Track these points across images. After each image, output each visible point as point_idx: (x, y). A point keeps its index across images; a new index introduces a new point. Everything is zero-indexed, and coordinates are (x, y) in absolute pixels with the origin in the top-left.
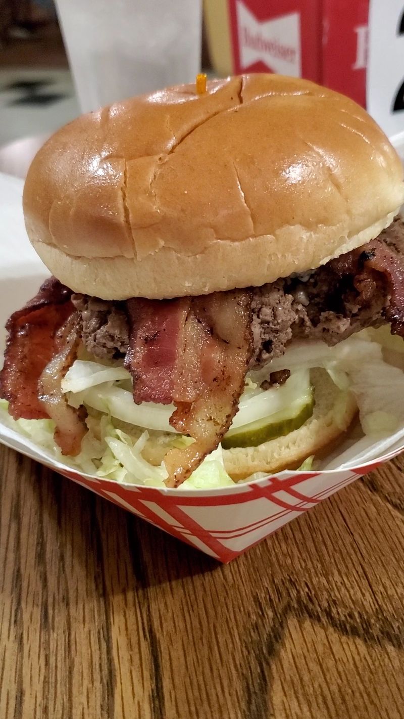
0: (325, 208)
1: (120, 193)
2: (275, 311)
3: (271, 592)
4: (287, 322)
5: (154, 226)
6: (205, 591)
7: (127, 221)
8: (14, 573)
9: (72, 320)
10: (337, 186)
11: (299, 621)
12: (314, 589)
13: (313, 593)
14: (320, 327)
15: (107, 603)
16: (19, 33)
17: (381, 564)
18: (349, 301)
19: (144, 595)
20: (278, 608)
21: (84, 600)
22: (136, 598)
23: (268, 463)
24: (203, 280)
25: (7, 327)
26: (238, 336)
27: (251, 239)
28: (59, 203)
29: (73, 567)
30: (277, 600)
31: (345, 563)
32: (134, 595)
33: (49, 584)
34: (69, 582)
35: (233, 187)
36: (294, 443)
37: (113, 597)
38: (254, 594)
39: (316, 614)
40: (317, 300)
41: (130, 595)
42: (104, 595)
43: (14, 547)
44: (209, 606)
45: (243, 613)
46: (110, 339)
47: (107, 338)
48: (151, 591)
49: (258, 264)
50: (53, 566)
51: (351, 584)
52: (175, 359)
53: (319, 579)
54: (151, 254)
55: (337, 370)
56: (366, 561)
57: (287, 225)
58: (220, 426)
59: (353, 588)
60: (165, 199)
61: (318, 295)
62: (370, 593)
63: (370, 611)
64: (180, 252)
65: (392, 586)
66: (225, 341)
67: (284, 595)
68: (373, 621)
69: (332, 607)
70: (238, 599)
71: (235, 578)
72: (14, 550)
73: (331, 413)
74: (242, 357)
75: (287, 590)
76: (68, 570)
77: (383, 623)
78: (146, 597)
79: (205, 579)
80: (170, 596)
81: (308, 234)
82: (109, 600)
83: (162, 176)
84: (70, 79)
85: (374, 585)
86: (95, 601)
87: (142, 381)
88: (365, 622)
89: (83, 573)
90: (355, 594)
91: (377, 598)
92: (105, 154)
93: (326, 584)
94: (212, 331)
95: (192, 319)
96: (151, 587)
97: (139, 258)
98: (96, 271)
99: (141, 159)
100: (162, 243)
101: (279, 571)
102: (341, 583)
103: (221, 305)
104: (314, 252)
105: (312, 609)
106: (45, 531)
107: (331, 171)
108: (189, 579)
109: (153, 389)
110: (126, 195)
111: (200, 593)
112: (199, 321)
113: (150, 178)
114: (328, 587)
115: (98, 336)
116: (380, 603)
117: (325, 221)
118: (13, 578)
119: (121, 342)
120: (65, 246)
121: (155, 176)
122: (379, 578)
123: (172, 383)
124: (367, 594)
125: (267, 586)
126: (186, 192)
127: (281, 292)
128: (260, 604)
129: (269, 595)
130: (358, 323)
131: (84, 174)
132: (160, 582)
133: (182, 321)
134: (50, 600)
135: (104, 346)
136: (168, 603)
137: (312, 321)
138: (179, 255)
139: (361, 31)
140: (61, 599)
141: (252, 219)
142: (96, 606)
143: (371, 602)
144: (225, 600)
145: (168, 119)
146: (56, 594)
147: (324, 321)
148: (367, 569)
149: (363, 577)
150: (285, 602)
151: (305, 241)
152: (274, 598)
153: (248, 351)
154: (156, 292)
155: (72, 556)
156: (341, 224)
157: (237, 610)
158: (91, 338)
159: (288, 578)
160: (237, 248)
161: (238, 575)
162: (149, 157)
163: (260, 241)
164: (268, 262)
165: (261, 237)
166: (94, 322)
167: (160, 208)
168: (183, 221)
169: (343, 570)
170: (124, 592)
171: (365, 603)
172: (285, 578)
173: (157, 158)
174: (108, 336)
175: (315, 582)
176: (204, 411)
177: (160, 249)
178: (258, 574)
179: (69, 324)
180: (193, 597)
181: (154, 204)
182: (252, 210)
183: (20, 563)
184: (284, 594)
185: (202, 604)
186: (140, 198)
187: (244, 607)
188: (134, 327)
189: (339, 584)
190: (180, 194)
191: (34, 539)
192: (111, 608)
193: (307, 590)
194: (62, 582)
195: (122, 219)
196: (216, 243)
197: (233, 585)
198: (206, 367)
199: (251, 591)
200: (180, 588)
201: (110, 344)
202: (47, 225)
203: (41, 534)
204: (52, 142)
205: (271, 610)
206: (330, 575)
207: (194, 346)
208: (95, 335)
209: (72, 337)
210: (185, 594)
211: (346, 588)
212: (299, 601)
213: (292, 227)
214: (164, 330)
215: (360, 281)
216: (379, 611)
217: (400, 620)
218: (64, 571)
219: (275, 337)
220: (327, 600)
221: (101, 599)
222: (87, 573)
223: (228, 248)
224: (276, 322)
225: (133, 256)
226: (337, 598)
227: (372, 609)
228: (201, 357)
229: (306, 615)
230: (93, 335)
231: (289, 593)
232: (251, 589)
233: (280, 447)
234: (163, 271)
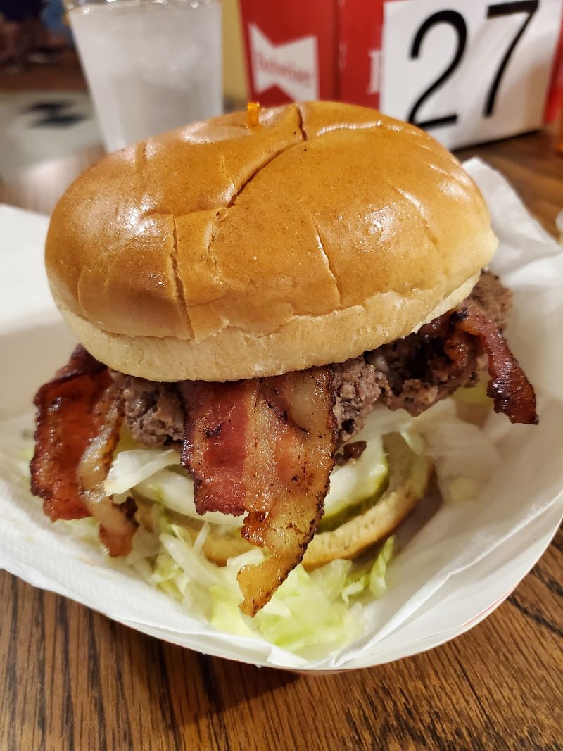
0: (422, 270)
1: (169, 261)
2: (357, 386)
3: (364, 706)
4: (371, 399)
5: (216, 302)
6: (289, 710)
7: (181, 296)
8: (63, 704)
9: (111, 393)
10: (434, 241)
11: (401, 746)
12: (411, 697)
13: (411, 703)
14: (403, 396)
15: (177, 736)
16: (38, 58)
17: (478, 658)
18: (437, 369)
19: (220, 721)
20: (375, 729)
21: (149, 736)
22: (211, 728)
23: (346, 548)
24: (277, 362)
25: (36, 403)
26: (318, 422)
27: (336, 312)
28: (90, 270)
29: (133, 688)
30: (373, 718)
31: (440, 659)
32: (209, 723)
33: (106, 716)
34: (130, 711)
35: (314, 250)
36: (373, 522)
37: (184, 729)
38: (346, 711)
39: (419, 733)
40: (397, 364)
41: (204, 723)
42: (173, 727)
43: (62, 664)
44: (297, 732)
45: (336, 739)
46: (160, 425)
47: (157, 425)
48: (228, 715)
49: (344, 340)
50: (110, 688)
51: (451, 688)
52: (244, 457)
53: (415, 683)
54: (212, 336)
55: (411, 432)
56: (462, 654)
57: (379, 292)
58: (304, 535)
59: (454, 693)
60: (229, 267)
61: (397, 359)
62: (474, 700)
63: (479, 725)
64: (249, 332)
65: (497, 689)
66: (304, 430)
67: (380, 710)
68: (484, 740)
69: (435, 722)
70: (328, 719)
71: (321, 689)
72: (62, 668)
73: (409, 483)
74: (326, 449)
75: (382, 700)
76: (127, 693)
77: (497, 741)
78: (223, 726)
79: (287, 694)
80: (251, 721)
81: (401, 301)
82: (179, 732)
83: (222, 237)
84: (89, 100)
85: (476, 688)
86: (163, 737)
87: (206, 486)
88: (476, 741)
89: (146, 696)
90: (458, 702)
91: (484, 706)
92: (145, 208)
93: (424, 690)
94: (286, 415)
95: (263, 406)
96: (227, 709)
97: (197, 341)
98: (140, 352)
99: (193, 214)
100: (226, 322)
101: (370, 676)
102: (440, 687)
103: (295, 387)
104: (407, 321)
105: (413, 727)
106: (97, 639)
107: (426, 223)
108: (269, 695)
109: (220, 497)
110: (178, 264)
111: (285, 714)
112: (270, 406)
113: (207, 239)
114: (426, 695)
115: (145, 422)
116: (487, 713)
117: (421, 285)
118: (63, 711)
119: (174, 429)
120: (99, 322)
121: (213, 237)
122: (480, 678)
123: (243, 488)
124: (471, 701)
125: (358, 698)
126: (255, 258)
127: (363, 364)
128: (354, 723)
129: (363, 710)
130: (445, 391)
131: (119, 235)
132: (236, 703)
133: (250, 410)
134: (109, 740)
135: (153, 433)
136: (249, 732)
137: (393, 389)
138: (248, 336)
139: (375, 55)
140: (122, 737)
141: (338, 289)
142: (164, 743)
143: (478, 713)
144: (314, 722)
145: (223, 161)
146: (116, 730)
147: (408, 391)
148: (465, 666)
149: (463, 677)
150: (382, 720)
151: (398, 309)
152: (369, 714)
153: (332, 441)
154: (218, 376)
155: (131, 672)
156: (438, 286)
157: (329, 735)
158: (136, 424)
159: (381, 684)
160: (320, 324)
161: (324, 685)
162: (205, 212)
163: (346, 313)
164: (355, 338)
165: (349, 309)
166: (138, 404)
167: (223, 279)
168: (253, 296)
169: (440, 669)
170: (196, 719)
171: (471, 714)
172: (376, 684)
173: (214, 213)
174: (158, 423)
175: (411, 689)
176: (283, 517)
177: (223, 329)
178: (346, 681)
179: (108, 399)
180: (276, 720)
181: (215, 275)
182: (339, 277)
183: (70, 687)
184: (379, 707)
185: (289, 730)
186: (196, 267)
187: (336, 729)
188: (190, 414)
189: (438, 689)
190: (247, 260)
191: (84, 652)
192: (183, 745)
193: (403, 700)
194: (122, 710)
195: (174, 294)
196: (294, 320)
197: (321, 701)
198: (282, 465)
199: (342, 706)
200: (260, 707)
201: (160, 432)
202: (76, 294)
203: (93, 645)
204: (76, 189)
205: (367, 732)
206: (426, 677)
207: (267, 438)
208: (141, 421)
209: (113, 414)
210: (267, 718)
211: (446, 694)
212: (398, 717)
213: (385, 295)
214: (230, 421)
215: (453, 347)
216: (489, 725)
217: (515, 736)
218: (123, 694)
219: (356, 415)
220: (429, 713)
221: (170, 733)
222: (150, 696)
223: (309, 324)
224: (359, 399)
225: (189, 338)
226: (440, 710)
227: (481, 722)
228: (276, 452)
229: (409, 737)
230: (139, 420)
231: (384, 705)
232: (341, 704)
233: (358, 529)
234: (228, 354)
